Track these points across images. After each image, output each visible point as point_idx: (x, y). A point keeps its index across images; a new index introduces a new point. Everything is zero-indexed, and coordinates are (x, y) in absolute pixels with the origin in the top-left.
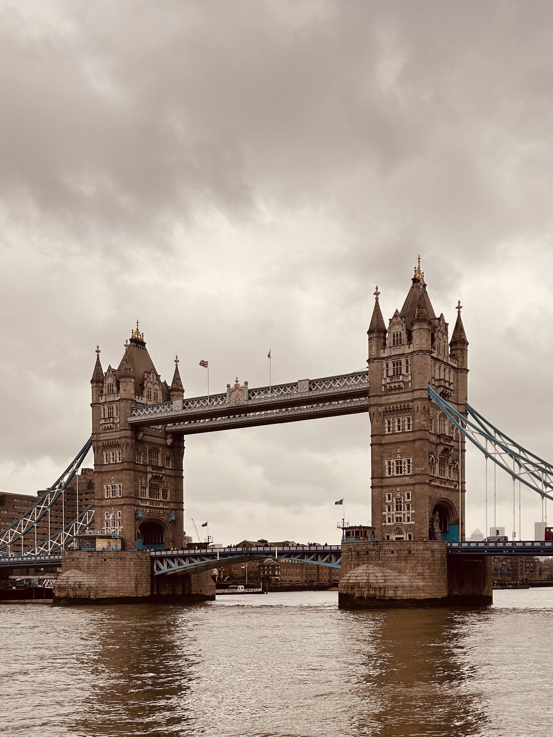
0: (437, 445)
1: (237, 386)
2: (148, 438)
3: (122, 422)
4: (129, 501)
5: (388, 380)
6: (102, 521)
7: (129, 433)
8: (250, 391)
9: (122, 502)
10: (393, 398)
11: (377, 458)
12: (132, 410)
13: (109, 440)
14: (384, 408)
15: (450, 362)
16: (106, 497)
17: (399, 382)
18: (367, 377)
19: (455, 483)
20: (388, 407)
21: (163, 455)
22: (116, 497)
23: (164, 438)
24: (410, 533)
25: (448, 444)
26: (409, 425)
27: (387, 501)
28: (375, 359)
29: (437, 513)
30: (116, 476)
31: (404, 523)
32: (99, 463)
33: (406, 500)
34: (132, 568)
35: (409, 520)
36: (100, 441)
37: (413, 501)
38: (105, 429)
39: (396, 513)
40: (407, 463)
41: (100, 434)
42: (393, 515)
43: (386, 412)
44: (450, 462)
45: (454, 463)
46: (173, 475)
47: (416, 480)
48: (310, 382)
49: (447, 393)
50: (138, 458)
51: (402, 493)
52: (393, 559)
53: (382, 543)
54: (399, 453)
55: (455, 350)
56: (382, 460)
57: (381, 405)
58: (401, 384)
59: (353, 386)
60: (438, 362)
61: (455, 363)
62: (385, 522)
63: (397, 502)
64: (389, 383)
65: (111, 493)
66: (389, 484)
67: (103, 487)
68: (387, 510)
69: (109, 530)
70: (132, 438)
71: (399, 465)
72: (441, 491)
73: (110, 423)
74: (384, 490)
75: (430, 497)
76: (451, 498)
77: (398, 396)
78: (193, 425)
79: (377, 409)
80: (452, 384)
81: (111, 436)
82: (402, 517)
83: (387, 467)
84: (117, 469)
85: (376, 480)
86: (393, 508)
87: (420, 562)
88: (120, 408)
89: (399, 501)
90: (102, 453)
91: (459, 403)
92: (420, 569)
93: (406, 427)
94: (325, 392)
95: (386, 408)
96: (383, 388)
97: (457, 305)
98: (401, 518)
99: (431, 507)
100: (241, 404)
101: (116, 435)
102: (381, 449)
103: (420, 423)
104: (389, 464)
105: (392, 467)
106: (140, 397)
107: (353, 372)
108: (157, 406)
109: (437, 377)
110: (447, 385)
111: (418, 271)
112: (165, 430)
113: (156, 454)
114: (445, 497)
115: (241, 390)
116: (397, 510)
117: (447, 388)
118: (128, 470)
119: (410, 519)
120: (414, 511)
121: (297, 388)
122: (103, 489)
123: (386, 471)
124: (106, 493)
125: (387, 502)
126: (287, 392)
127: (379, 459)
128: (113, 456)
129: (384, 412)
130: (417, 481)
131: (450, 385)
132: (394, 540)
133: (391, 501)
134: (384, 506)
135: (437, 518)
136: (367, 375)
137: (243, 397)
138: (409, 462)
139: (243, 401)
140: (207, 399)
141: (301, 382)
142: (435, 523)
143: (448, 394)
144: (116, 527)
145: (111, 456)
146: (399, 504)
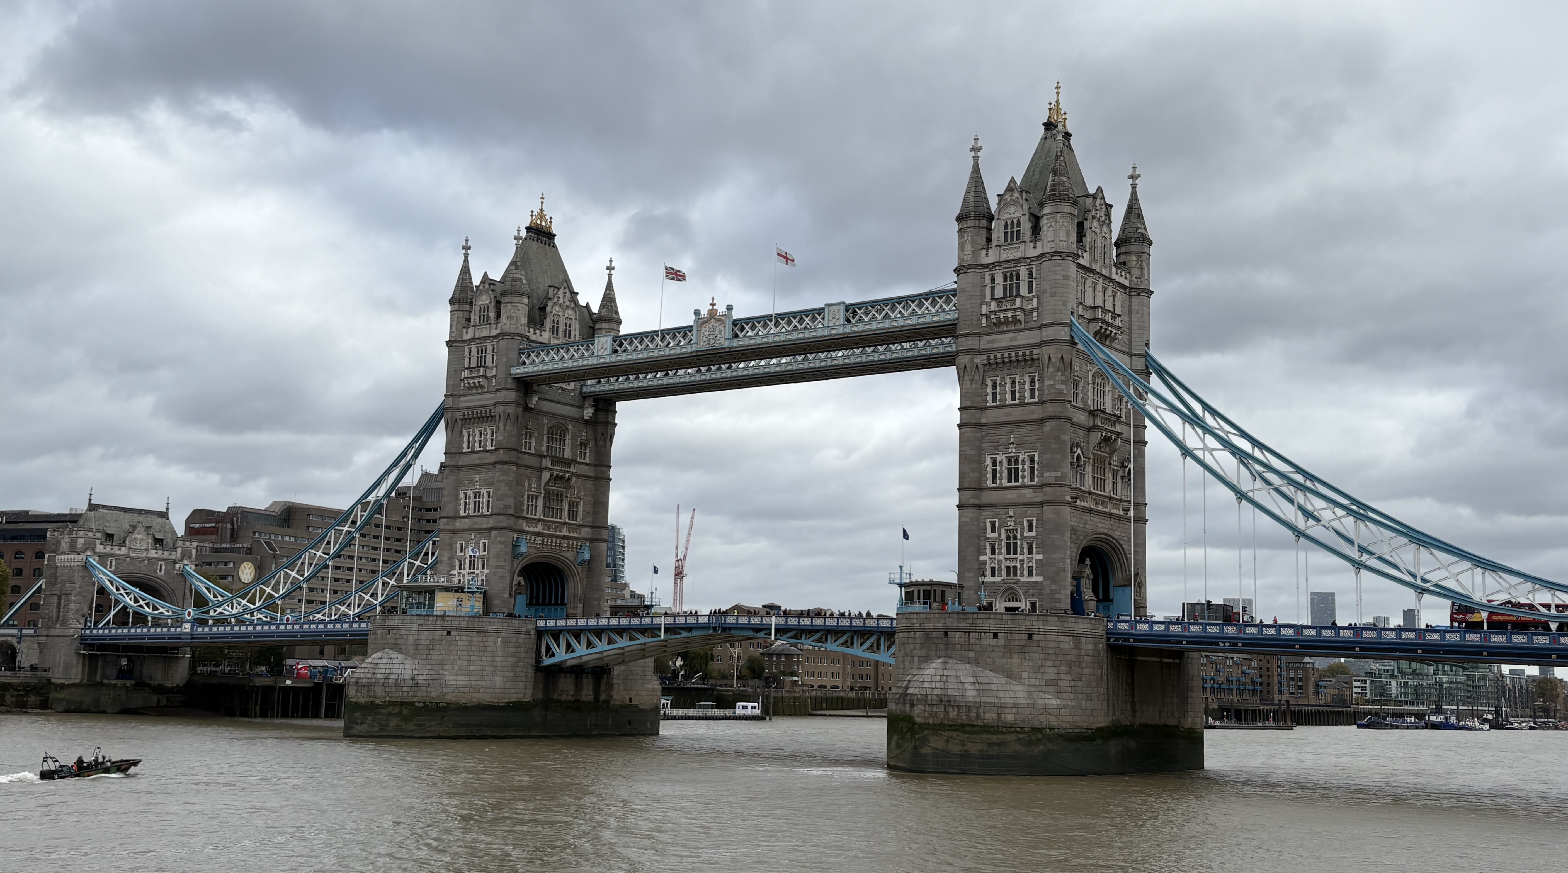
0: (1089, 430)
1: (712, 313)
2: (547, 406)
3: (502, 375)
4: (504, 522)
5: (994, 306)
6: (451, 558)
7: (512, 396)
8: (735, 323)
9: (491, 522)
10: (1004, 340)
11: (970, 452)
12: (521, 352)
13: (475, 407)
14: (985, 357)
15: (1114, 276)
16: (462, 513)
17: (1014, 309)
18: (954, 300)
19: (1126, 505)
20: (992, 356)
21: (574, 438)
22: (479, 514)
23: (578, 407)
24: (1033, 600)
25: (1110, 428)
26: (1032, 391)
27: (989, 534)
28: (969, 267)
29: (1088, 562)
30: (483, 475)
31: (1023, 579)
32: (453, 450)
33: (1025, 534)
34: (499, 649)
35: (1030, 574)
36: (458, 409)
37: (1039, 537)
38: (470, 388)
39: (1006, 559)
40: (1027, 463)
41: (460, 396)
42: (1000, 562)
43: (990, 366)
44: (1115, 463)
45: (1123, 466)
46: (591, 474)
47: (1044, 495)
48: (848, 308)
49: (1108, 332)
50: (526, 442)
51: (1018, 520)
52: (997, 649)
53: (975, 616)
54: (1012, 443)
55: (1125, 253)
56: (980, 455)
57: (980, 352)
58: (1018, 313)
59: (928, 315)
60: (1091, 275)
61: (1126, 278)
62: (984, 575)
63: (1008, 538)
64: (995, 312)
65: (472, 506)
66: (993, 502)
67: (457, 495)
68: (988, 551)
69: (463, 577)
70: (517, 404)
71: (1013, 466)
72: (1097, 520)
73: (479, 377)
74: (983, 514)
75: (1073, 530)
76: (1116, 534)
77: (1011, 335)
78: (633, 383)
79: (972, 359)
80: (1119, 316)
81: (479, 400)
82: (1019, 567)
83: (989, 469)
84: (487, 461)
85: (968, 493)
86: (1000, 549)
87: (1051, 658)
88: (498, 349)
89: (1011, 535)
90: (461, 432)
91: (1134, 352)
92: (1051, 673)
93: (1027, 394)
94: (874, 326)
95: (989, 359)
96: (984, 321)
97: (1130, 172)
98: (1015, 568)
99: (1075, 550)
100: (717, 346)
101: (488, 399)
102: (979, 435)
103: (1053, 386)
104: (994, 463)
105: (998, 468)
106: (538, 332)
107: (927, 290)
108: (566, 346)
109: (1089, 302)
110: (1108, 318)
111: (1055, 108)
112: (581, 393)
113: (560, 436)
114: (1106, 531)
115: (720, 320)
116: (1008, 553)
117: (1109, 324)
118: (506, 463)
119: (1034, 572)
120: (1040, 557)
121: (823, 319)
122: (457, 499)
123: (988, 476)
124: (462, 507)
125: (988, 536)
126: (803, 326)
127: (973, 452)
128: (481, 437)
129: (984, 365)
130: (1046, 498)
131: (1113, 318)
132: (1003, 611)
133: (996, 535)
134: (982, 543)
135: (1088, 571)
136: (954, 296)
137: (723, 333)
138: (1032, 460)
139: (722, 341)
140: (657, 336)
141: (831, 308)
142: (1083, 581)
143: (1110, 335)
144: (476, 571)
145: (477, 438)
146: (1012, 541)
